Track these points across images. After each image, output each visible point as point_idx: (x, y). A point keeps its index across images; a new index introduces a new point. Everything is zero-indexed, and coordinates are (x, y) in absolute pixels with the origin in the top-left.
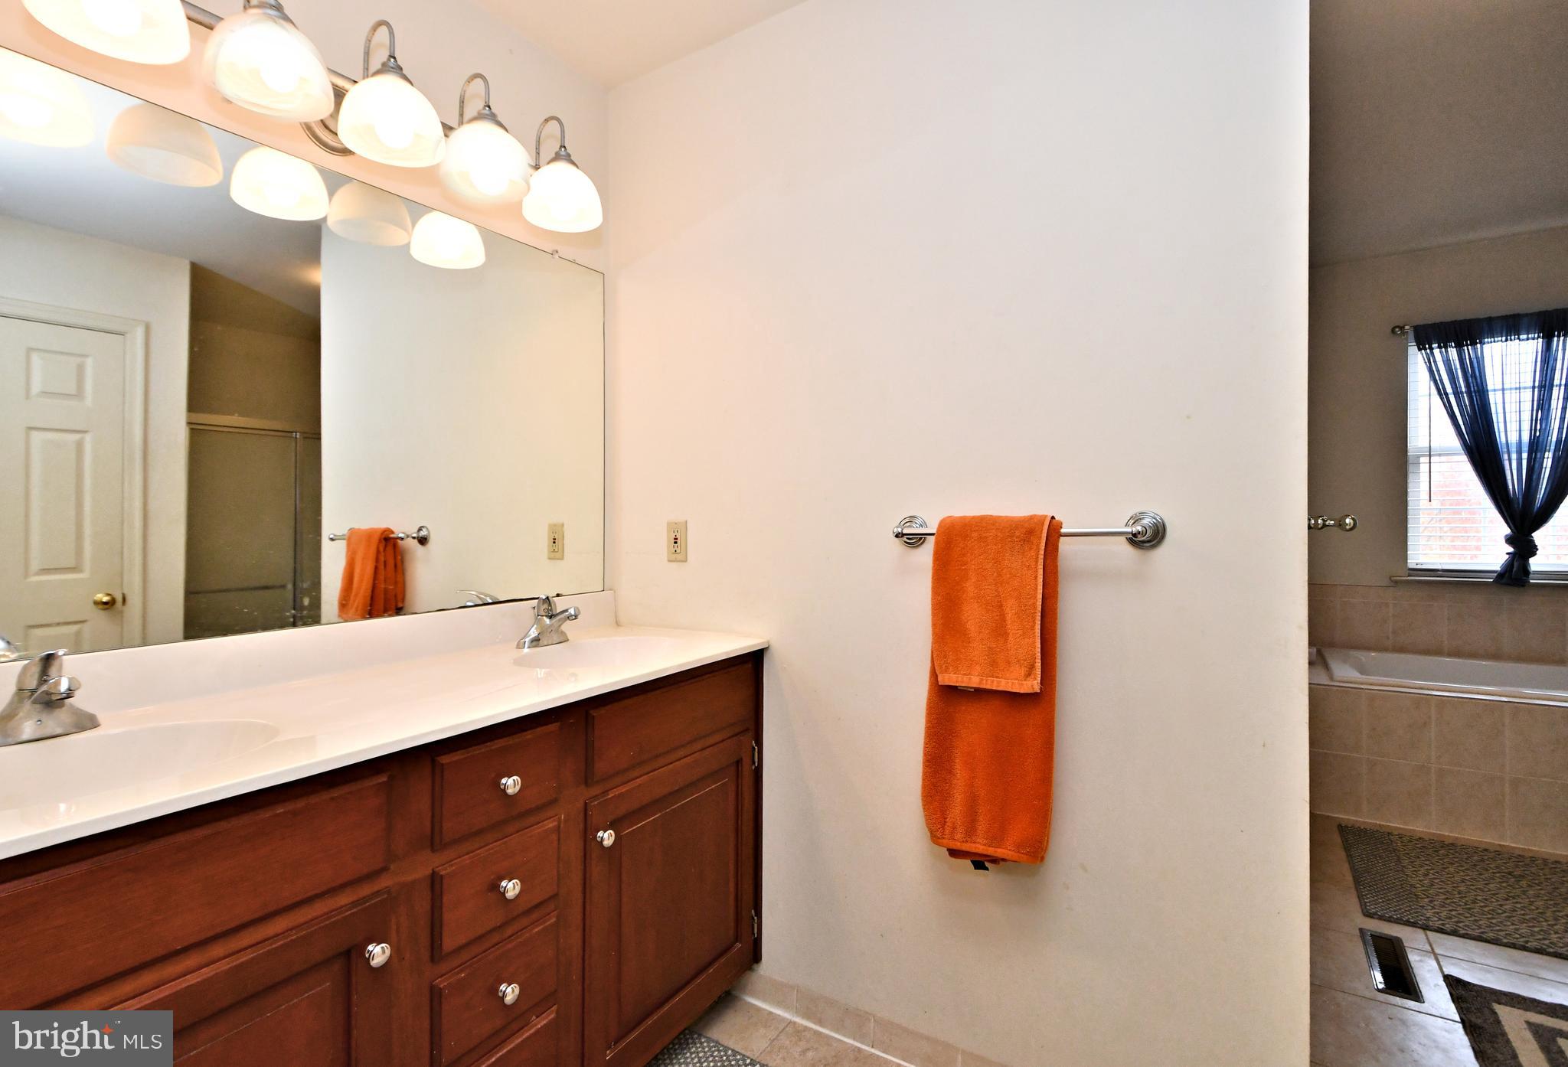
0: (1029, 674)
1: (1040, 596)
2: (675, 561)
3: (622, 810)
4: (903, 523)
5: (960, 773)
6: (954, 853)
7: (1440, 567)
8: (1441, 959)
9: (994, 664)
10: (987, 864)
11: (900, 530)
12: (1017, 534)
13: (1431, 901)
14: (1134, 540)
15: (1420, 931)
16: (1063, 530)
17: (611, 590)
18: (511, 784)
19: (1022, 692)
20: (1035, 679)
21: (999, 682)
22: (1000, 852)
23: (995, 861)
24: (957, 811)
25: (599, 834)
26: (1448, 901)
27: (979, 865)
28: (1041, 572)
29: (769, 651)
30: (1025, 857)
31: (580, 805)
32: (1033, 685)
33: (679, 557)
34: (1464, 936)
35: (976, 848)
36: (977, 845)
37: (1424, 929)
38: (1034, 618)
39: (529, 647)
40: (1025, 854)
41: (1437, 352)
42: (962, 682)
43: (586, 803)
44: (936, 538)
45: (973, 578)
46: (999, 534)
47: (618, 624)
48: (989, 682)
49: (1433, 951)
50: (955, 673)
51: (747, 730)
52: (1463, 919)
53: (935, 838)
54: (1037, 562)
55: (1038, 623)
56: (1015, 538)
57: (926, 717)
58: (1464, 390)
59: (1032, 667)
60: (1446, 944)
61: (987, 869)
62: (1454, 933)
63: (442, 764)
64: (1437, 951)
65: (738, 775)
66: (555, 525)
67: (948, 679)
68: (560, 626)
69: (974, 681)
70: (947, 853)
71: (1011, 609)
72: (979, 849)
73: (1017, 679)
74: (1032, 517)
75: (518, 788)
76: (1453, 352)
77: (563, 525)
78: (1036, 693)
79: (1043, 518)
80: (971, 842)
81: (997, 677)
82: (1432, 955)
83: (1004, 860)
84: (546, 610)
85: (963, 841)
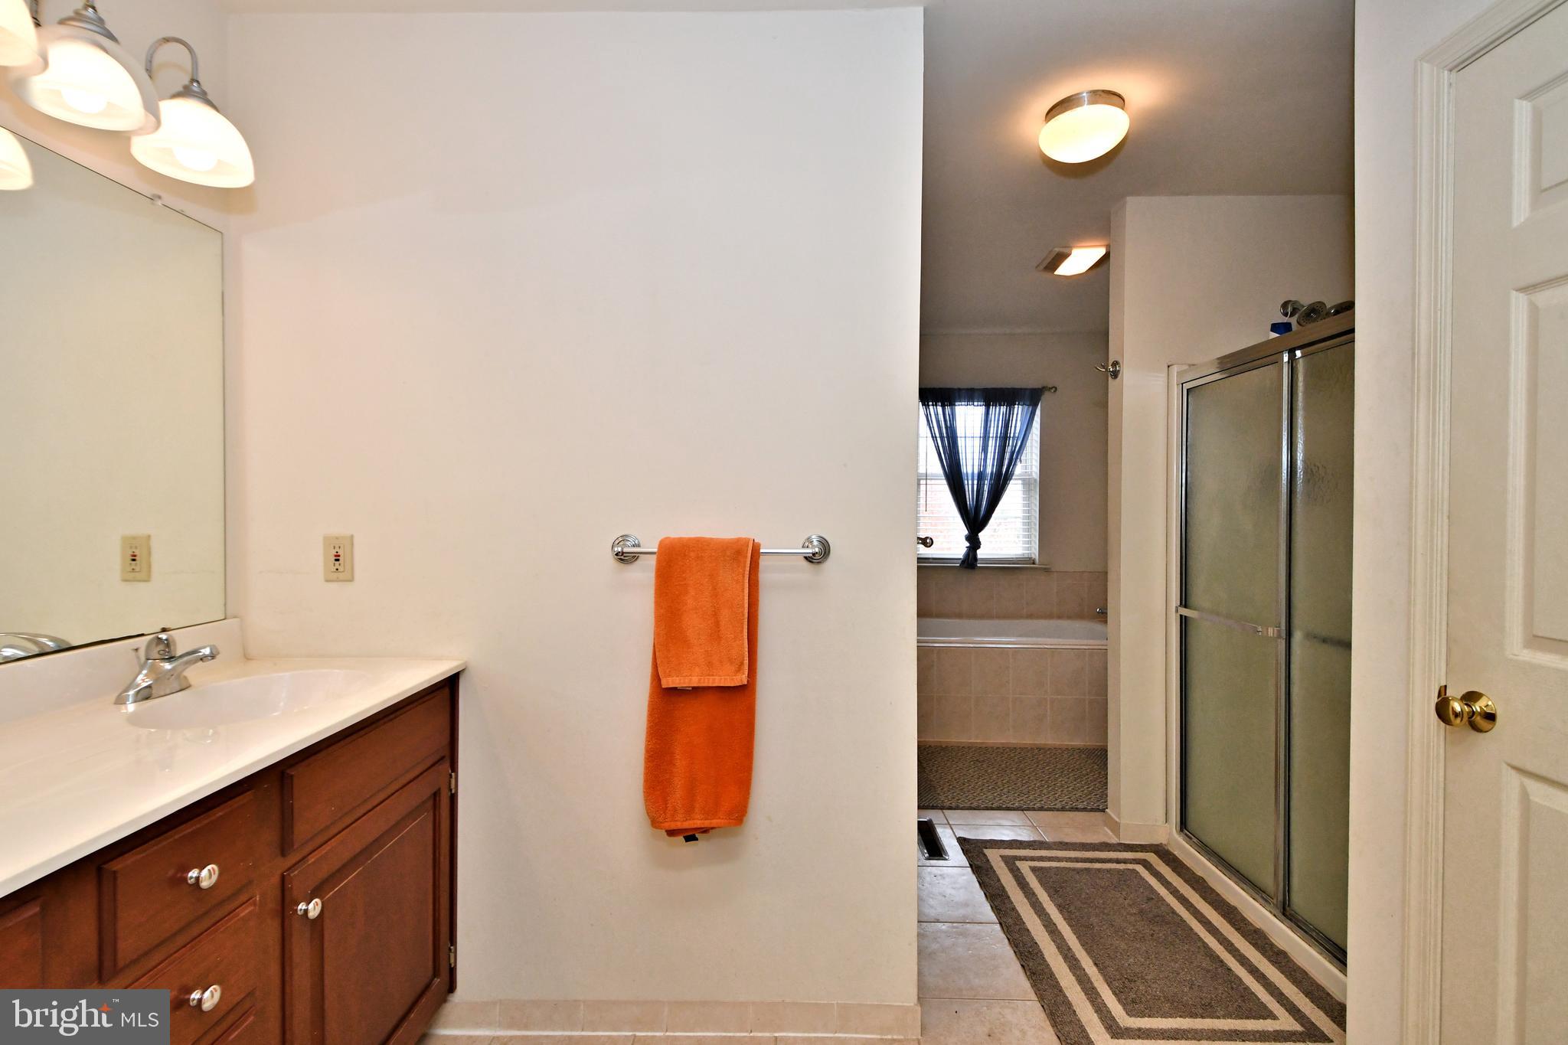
0: (739, 669)
1: (746, 605)
2: (338, 580)
3: (323, 874)
4: (617, 542)
5: (680, 763)
6: (671, 833)
7: (930, 557)
8: (953, 827)
9: (710, 664)
10: (697, 835)
11: (620, 549)
12: (728, 553)
13: (942, 789)
14: (809, 559)
15: (940, 811)
16: (761, 551)
17: (235, 617)
18: (207, 876)
19: (732, 685)
20: (744, 674)
21: (714, 680)
22: (715, 822)
23: (705, 831)
24: (678, 795)
25: (300, 907)
26: (951, 787)
27: (690, 838)
28: (747, 585)
29: (466, 672)
30: (733, 821)
31: (275, 880)
32: (742, 679)
33: (341, 576)
34: (962, 809)
35: (694, 824)
36: (695, 821)
37: (941, 809)
38: (742, 624)
39: (135, 702)
40: (734, 819)
41: (931, 407)
42: (684, 683)
43: (283, 877)
44: (658, 558)
45: (692, 592)
46: (713, 554)
47: (247, 658)
48: (706, 681)
49: (949, 824)
50: (678, 677)
51: (442, 758)
52: (960, 797)
53: (655, 823)
54: (744, 577)
55: (746, 627)
56: (726, 558)
57: (648, 717)
58: (945, 435)
59: (742, 663)
60: (954, 816)
61: (697, 839)
62: (957, 808)
63: (115, 872)
64: (951, 823)
65: (436, 807)
66: (134, 538)
67: (668, 682)
68: (184, 670)
69: (695, 681)
70: (665, 833)
71: (725, 615)
72: (697, 824)
73: (729, 675)
74: (738, 540)
75: (215, 878)
76: (940, 409)
77: (149, 537)
78: (744, 685)
79: (746, 541)
80: (690, 820)
81: (713, 675)
82: (948, 826)
83: (712, 828)
84: (162, 652)
85: (684, 821)
